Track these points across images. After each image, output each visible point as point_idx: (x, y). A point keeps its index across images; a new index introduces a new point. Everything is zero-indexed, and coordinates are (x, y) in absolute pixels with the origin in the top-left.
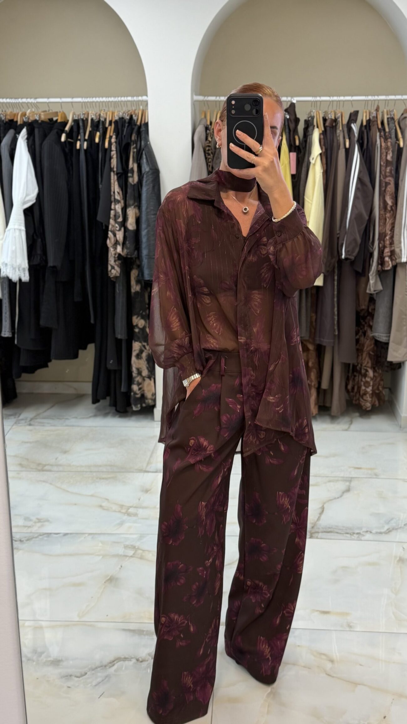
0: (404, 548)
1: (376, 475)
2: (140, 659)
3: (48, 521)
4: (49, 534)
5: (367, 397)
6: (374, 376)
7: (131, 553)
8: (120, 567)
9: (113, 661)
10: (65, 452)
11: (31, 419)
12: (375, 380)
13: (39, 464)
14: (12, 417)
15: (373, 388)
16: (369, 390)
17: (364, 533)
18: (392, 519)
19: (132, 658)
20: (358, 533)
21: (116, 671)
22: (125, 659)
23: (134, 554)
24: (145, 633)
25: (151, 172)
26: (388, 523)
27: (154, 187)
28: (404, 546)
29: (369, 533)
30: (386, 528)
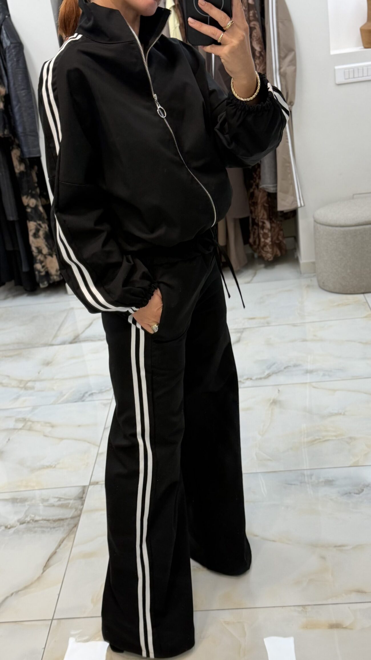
0: (279, 391)
1: (268, 323)
2: (9, 526)
5: (267, 249)
6: (271, 227)
7: (20, 425)
8: (7, 440)
12: (274, 231)
15: (272, 239)
16: (268, 241)
18: (274, 364)
19: (1, 526)
23: (23, 426)
24: (18, 501)
25: (12, 46)
26: (270, 368)
27: (18, 61)
28: (280, 389)
29: (249, 380)
30: (266, 373)
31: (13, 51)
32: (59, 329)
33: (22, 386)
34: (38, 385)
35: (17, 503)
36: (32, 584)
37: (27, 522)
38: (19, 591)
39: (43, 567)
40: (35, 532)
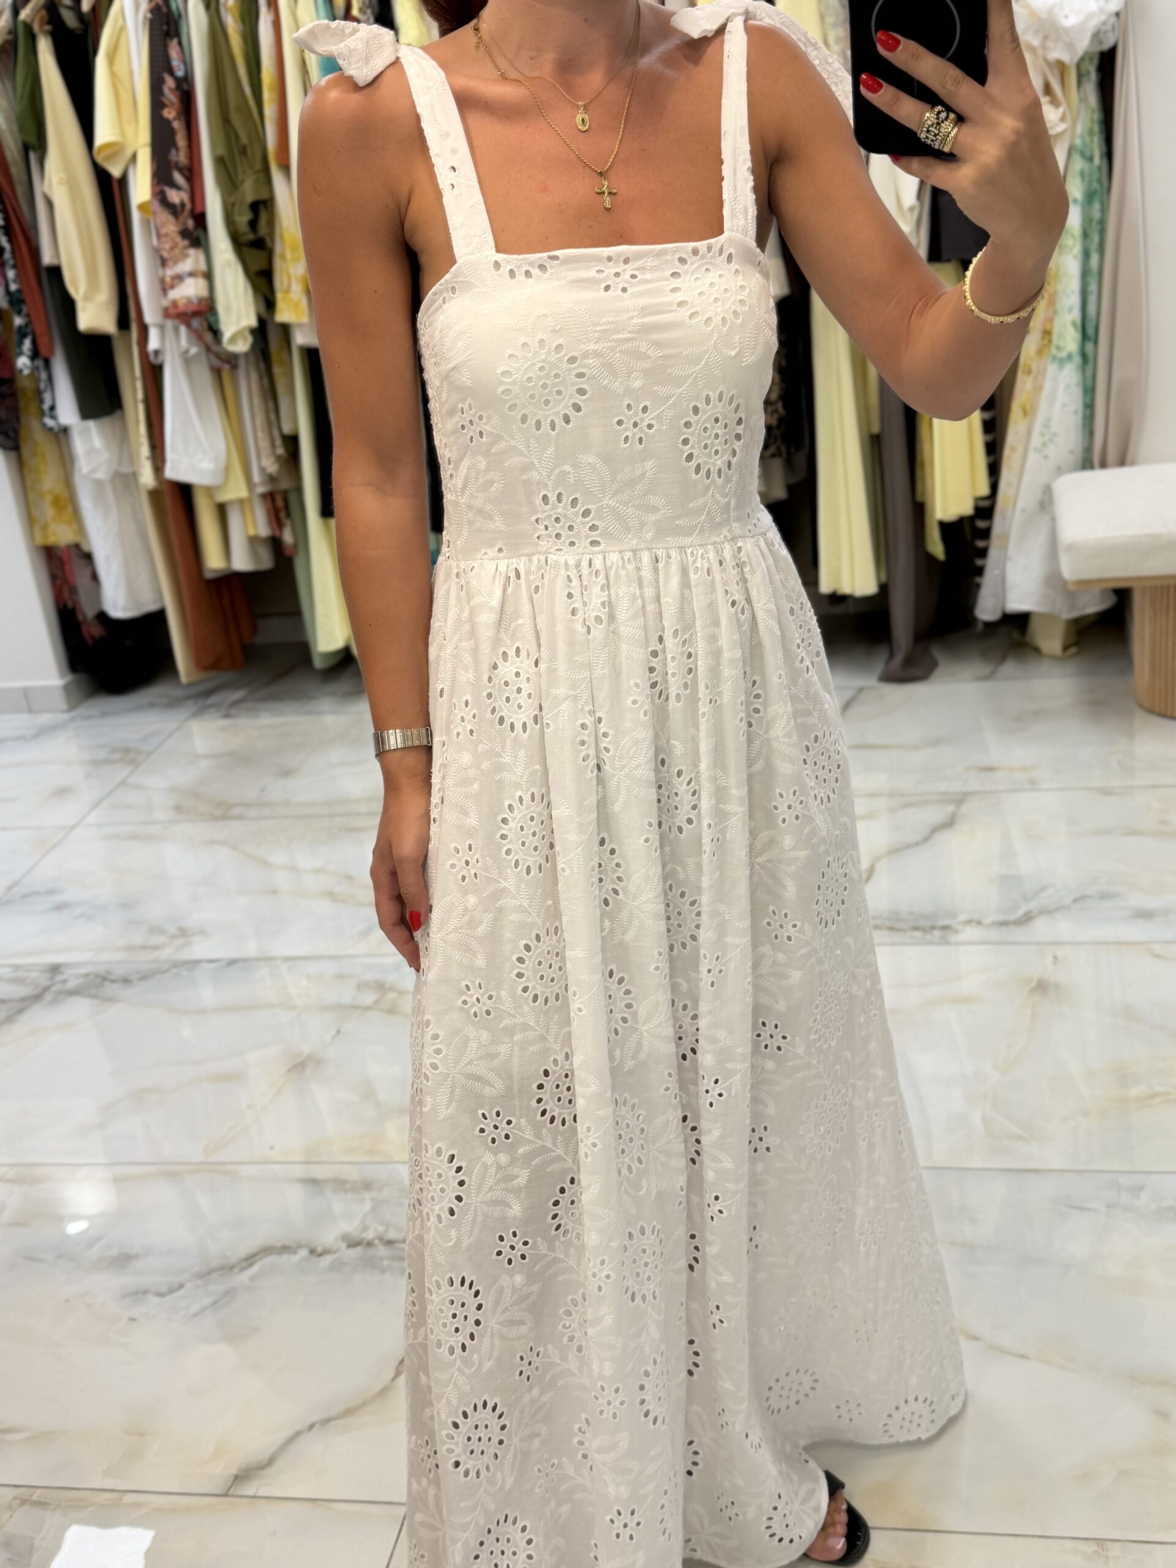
0: (1055, 958)
1: (1032, 782)
2: (319, 1250)
3: (202, 932)
4: (195, 963)
7: (369, 998)
8: (334, 1032)
9: (254, 1255)
10: (286, 773)
11: (235, 704)
13: (220, 804)
14: (190, 702)
17: (960, 927)
18: (1044, 889)
19: (300, 1247)
20: (944, 928)
21: (253, 1278)
22: (285, 1249)
23: (377, 1002)
24: (348, 1186)
26: (1031, 898)
28: (1059, 954)
29: (974, 924)
30: (1020, 913)
35: (346, 1192)
36: (364, 1404)
37: (365, 1242)
38: (329, 1420)
39: (396, 1363)
40: (383, 1271)
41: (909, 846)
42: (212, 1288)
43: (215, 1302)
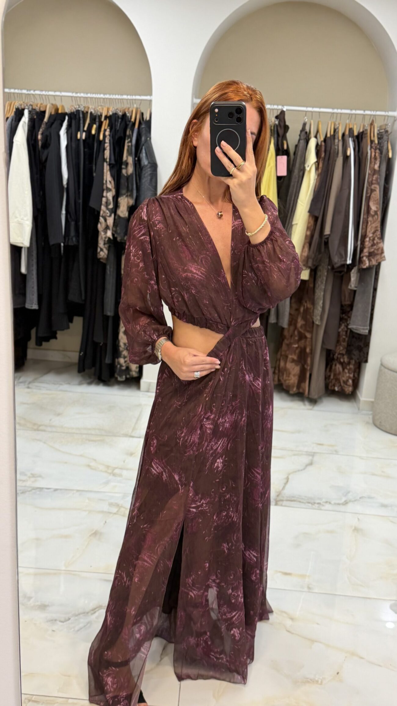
0: (358, 519)
1: (336, 451)
3: (40, 476)
4: (41, 489)
7: (115, 510)
8: (104, 522)
9: (95, 609)
10: (59, 415)
11: (30, 383)
13: (35, 424)
17: (324, 504)
18: (349, 492)
20: (318, 503)
21: (96, 618)
23: (117, 511)
25: (149, 165)
26: (346, 495)
27: (151, 180)
28: (359, 517)
29: (328, 503)
30: (344, 499)
31: (149, 169)
32: (136, 423)
33: (110, 471)
34: (125, 473)
36: (151, 670)
39: (160, 655)
41: (299, 471)
42: (82, 620)
43: (85, 626)
